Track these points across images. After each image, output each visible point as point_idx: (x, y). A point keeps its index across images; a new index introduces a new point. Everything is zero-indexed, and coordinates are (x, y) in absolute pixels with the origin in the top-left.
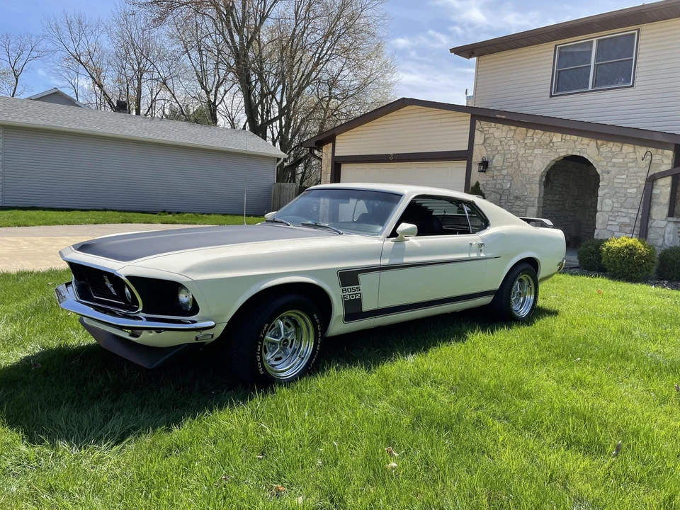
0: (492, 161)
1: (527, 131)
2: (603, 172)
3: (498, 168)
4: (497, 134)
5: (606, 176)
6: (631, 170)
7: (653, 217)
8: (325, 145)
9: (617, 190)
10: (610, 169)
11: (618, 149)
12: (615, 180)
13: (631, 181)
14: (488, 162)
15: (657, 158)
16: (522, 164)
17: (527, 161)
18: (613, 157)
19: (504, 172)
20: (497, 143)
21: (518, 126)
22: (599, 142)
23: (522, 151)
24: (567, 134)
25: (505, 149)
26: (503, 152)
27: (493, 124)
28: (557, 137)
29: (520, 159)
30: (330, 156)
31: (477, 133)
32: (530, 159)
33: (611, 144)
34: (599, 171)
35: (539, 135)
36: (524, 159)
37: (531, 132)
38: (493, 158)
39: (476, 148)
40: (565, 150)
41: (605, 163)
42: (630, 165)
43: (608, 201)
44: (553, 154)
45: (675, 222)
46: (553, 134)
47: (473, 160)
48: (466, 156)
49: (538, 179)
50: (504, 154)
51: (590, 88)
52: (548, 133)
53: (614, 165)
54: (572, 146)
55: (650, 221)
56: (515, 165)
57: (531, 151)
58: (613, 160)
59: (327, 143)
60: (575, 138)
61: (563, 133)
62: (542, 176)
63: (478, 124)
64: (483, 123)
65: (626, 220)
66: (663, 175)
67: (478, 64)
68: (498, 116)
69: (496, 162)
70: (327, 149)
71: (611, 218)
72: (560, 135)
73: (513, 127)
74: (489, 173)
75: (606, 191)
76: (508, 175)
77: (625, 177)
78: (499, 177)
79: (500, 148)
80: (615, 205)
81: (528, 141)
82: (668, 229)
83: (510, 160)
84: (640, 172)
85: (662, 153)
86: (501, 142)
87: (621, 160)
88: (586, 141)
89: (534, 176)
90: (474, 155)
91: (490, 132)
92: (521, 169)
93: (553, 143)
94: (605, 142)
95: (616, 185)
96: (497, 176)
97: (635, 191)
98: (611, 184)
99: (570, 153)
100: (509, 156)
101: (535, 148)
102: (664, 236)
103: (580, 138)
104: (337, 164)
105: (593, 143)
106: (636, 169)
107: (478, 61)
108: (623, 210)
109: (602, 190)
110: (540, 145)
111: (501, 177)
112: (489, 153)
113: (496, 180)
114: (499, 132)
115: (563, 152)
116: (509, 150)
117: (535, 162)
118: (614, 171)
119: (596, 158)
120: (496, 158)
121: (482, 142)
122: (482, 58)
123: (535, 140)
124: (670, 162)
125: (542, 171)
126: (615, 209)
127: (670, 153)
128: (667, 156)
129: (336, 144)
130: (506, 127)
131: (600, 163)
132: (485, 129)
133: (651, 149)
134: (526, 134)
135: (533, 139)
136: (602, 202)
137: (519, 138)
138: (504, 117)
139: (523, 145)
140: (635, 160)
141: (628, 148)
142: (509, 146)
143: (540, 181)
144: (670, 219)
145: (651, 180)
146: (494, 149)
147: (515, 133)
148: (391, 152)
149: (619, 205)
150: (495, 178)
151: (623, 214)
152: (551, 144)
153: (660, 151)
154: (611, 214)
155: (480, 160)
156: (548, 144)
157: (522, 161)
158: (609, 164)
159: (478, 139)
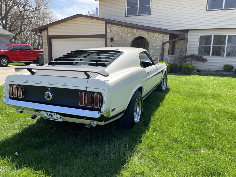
0: (114, 38)
1: (125, 28)
2: (150, 42)
3: (116, 41)
4: (115, 29)
5: (151, 43)
6: (158, 41)
7: (165, 55)
8: (43, 31)
9: (154, 47)
10: (152, 41)
11: (154, 35)
12: (153, 44)
13: (158, 45)
14: (112, 39)
15: (165, 37)
16: (124, 39)
17: (126, 38)
18: (152, 37)
19: (119, 42)
20: (115, 32)
21: (122, 26)
22: (148, 32)
23: (124, 35)
24: (138, 30)
25: (118, 34)
26: (117, 35)
27: (113, 25)
28: (135, 31)
29: (123, 38)
30: (46, 35)
31: (108, 28)
32: (127, 38)
33: (151, 33)
34: (148, 41)
35: (129, 30)
36: (125, 38)
37: (126, 29)
38: (114, 37)
39: (108, 33)
40: (137, 35)
41: (150, 39)
42: (157, 39)
43: (152, 51)
44: (134, 36)
45: (170, 56)
46: (134, 29)
47: (107, 38)
48: (104, 36)
49: (130, 44)
50: (118, 36)
51: (138, 14)
52: (132, 29)
53: (153, 40)
54: (140, 34)
55: (164, 56)
56: (122, 39)
57: (127, 35)
58: (153, 38)
59: (44, 30)
60: (141, 31)
61: (137, 29)
62: (131, 43)
63: (108, 25)
64: (110, 25)
65: (157, 56)
66: (166, 42)
67: (99, 3)
68: (116, 23)
69: (115, 38)
70: (44, 33)
71: (153, 56)
72: (136, 30)
73: (120, 27)
74: (113, 43)
75: (151, 48)
76: (120, 43)
77: (156, 43)
78: (117, 44)
79: (116, 34)
80: (154, 52)
81: (126, 32)
82: (169, 58)
83: (120, 38)
84: (160, 42)
85: (166, 36)
86: (116, 32)
87: (155, 38)
88: (144, 32)
89: (129, 43)
90: (107, 36)
91: (112, 28)
92: (124, 41)
93: (134, 32)
94: (150, 32)
95: (154, 46)
96: (116, 43)
97: (159, 48)
98: (152, 45)
99: (139, 36)
100: (120, 37)
101: (128, 34)
102: (167, 61)
103: (142, 31)
104: (50, 39)
105: (146, 33)
106: (159, 41)
107: (99, 2)
108: (156, 53)
109: (150, 47)
110: (130, 33)
111: (118, 44)
112: (113, 35)
113: (116, 45)
114: (116, 28)
115: (137, 36)
116: (120, 34)
117: (129, 39)
118: (153, 41)
119: (147, 37)
120: (115, 37)
121: (110, 31)
122: (100, 1)
123: (128, 31)
124: (169, 38)
125: (131, 41)
126: (154, 53)
127: (168, 36)
128: (168, 37)
129: (49, 31)
130: (118, 27)
131: (149, 39)
132: (111, 27)
133: (163, 35)
134: (125, 29)
135: (127, 31)
136: (150, 51)
137: (122, 30)
138: (118, 23)
139: (124, 33)
140: (159, 38)
141: (157, 34)
142: (120, 33)
143: (131, 45)
144: (169, 55)
145: (164, 44)
146: (114, 34)
147: (121, 29)
148: (75, 35)
149: (155, 52)
150: (115, 44)
151: (156, 55)
152: (133, 33)
153: (166, 35)
154: (153, 55)
155: (110, 38)
156: (132, 33)
157: (124, 38)
158: (152, 39)
159: (108, 30)
